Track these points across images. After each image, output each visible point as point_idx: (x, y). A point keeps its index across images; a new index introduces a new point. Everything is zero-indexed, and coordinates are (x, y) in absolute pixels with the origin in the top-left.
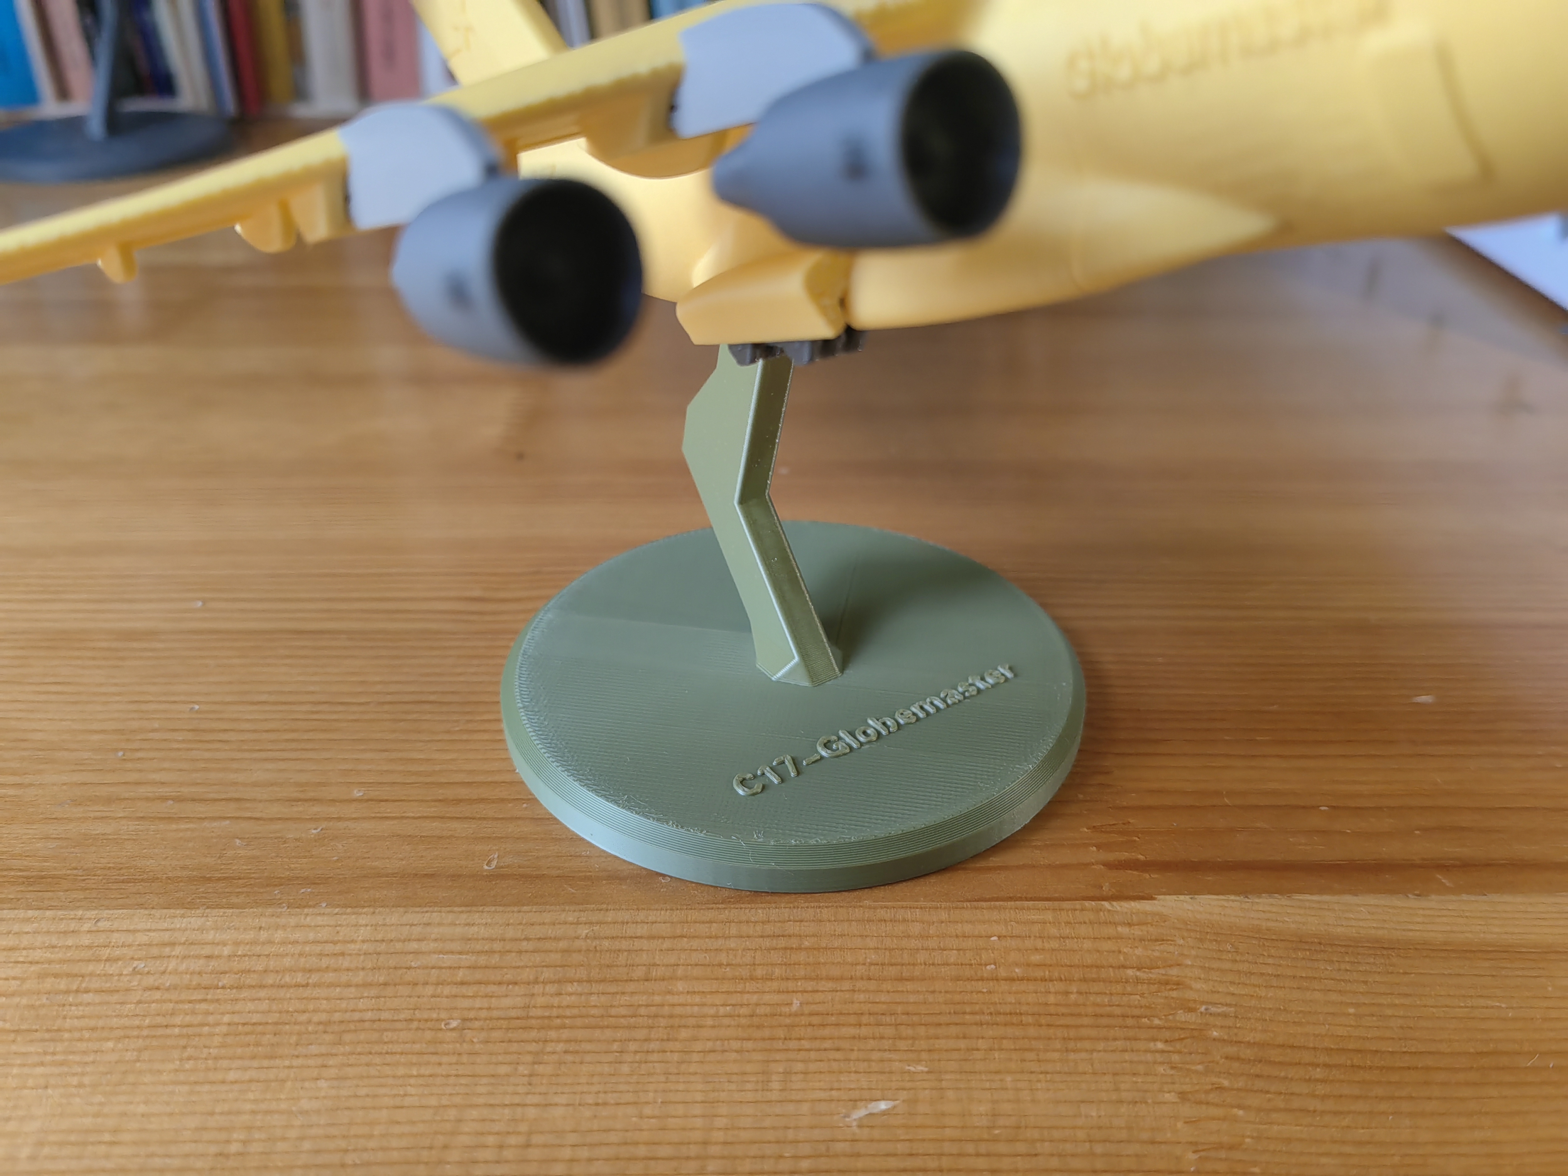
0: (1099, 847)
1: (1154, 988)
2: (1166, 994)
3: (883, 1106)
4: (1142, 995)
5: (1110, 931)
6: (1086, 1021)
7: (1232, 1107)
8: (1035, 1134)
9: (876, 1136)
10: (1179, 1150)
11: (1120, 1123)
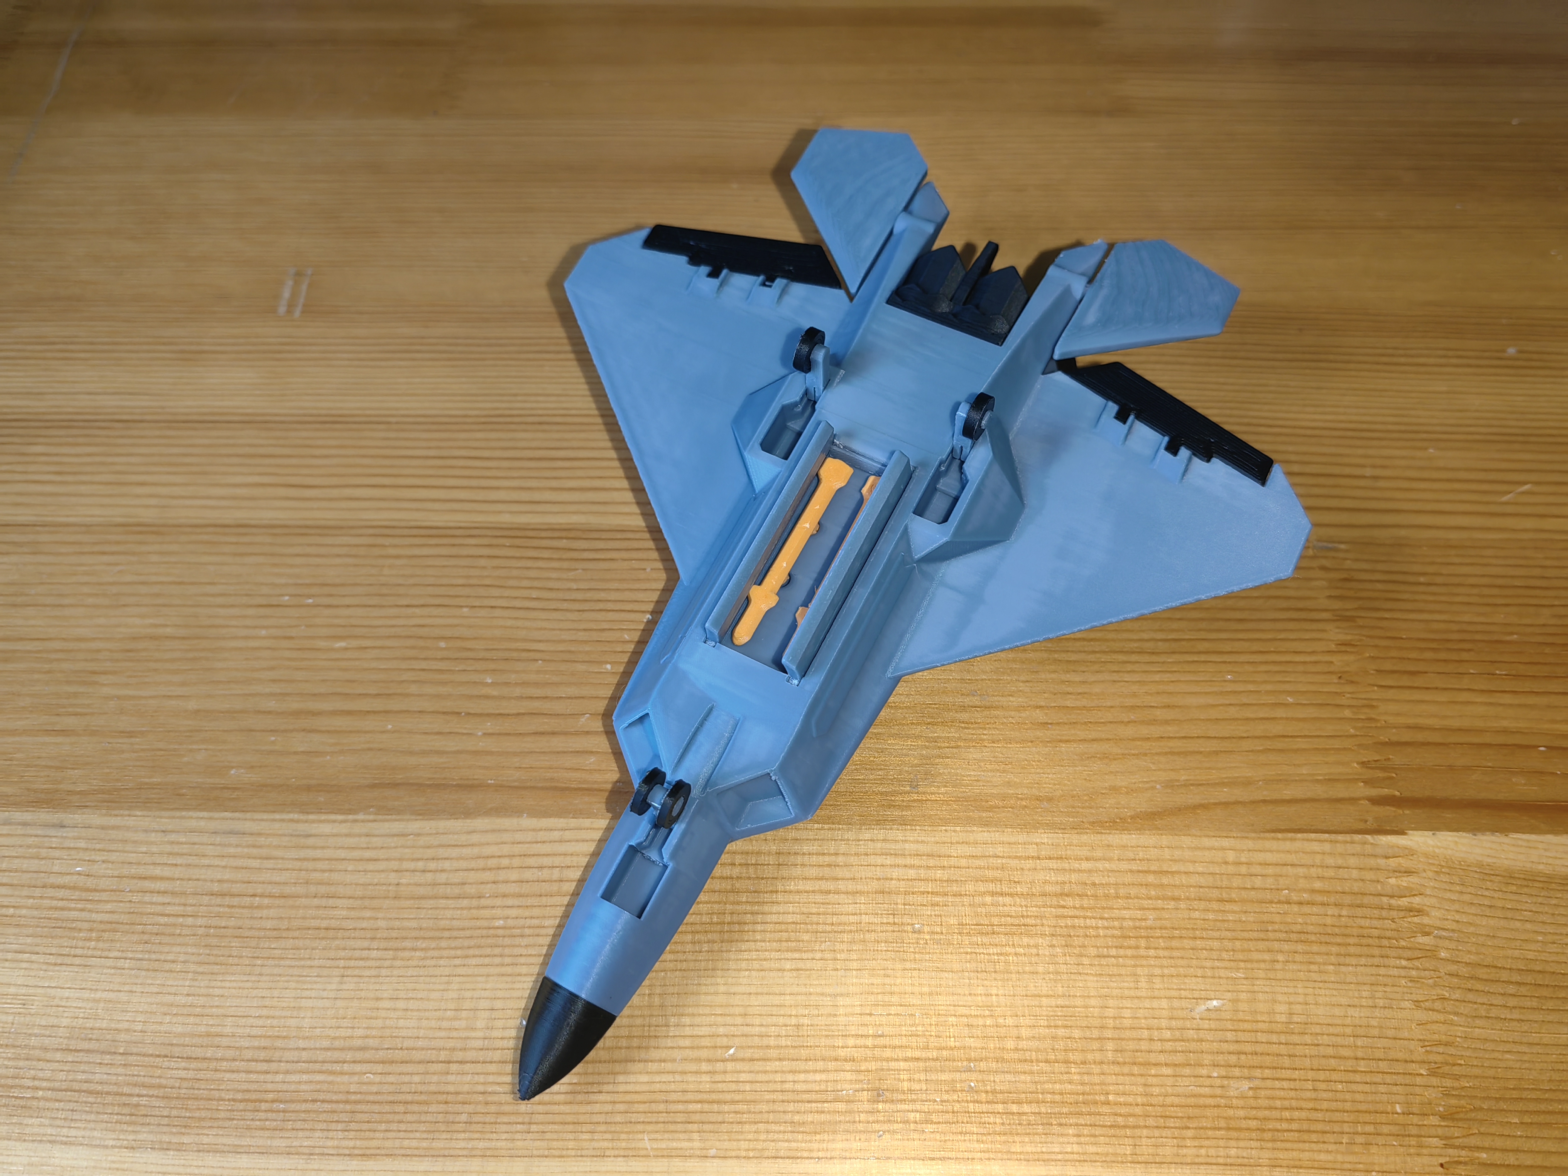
1: (1402, 914)
2: (1409, 920)
4: (1393, 920)
5: (1372, 862)
6: (1351, 940)
7: (1450, 1013)
8: (1317, 1029)
9: (1213, 1026)
10: (1412, 1045)
11: (1374, 1023)
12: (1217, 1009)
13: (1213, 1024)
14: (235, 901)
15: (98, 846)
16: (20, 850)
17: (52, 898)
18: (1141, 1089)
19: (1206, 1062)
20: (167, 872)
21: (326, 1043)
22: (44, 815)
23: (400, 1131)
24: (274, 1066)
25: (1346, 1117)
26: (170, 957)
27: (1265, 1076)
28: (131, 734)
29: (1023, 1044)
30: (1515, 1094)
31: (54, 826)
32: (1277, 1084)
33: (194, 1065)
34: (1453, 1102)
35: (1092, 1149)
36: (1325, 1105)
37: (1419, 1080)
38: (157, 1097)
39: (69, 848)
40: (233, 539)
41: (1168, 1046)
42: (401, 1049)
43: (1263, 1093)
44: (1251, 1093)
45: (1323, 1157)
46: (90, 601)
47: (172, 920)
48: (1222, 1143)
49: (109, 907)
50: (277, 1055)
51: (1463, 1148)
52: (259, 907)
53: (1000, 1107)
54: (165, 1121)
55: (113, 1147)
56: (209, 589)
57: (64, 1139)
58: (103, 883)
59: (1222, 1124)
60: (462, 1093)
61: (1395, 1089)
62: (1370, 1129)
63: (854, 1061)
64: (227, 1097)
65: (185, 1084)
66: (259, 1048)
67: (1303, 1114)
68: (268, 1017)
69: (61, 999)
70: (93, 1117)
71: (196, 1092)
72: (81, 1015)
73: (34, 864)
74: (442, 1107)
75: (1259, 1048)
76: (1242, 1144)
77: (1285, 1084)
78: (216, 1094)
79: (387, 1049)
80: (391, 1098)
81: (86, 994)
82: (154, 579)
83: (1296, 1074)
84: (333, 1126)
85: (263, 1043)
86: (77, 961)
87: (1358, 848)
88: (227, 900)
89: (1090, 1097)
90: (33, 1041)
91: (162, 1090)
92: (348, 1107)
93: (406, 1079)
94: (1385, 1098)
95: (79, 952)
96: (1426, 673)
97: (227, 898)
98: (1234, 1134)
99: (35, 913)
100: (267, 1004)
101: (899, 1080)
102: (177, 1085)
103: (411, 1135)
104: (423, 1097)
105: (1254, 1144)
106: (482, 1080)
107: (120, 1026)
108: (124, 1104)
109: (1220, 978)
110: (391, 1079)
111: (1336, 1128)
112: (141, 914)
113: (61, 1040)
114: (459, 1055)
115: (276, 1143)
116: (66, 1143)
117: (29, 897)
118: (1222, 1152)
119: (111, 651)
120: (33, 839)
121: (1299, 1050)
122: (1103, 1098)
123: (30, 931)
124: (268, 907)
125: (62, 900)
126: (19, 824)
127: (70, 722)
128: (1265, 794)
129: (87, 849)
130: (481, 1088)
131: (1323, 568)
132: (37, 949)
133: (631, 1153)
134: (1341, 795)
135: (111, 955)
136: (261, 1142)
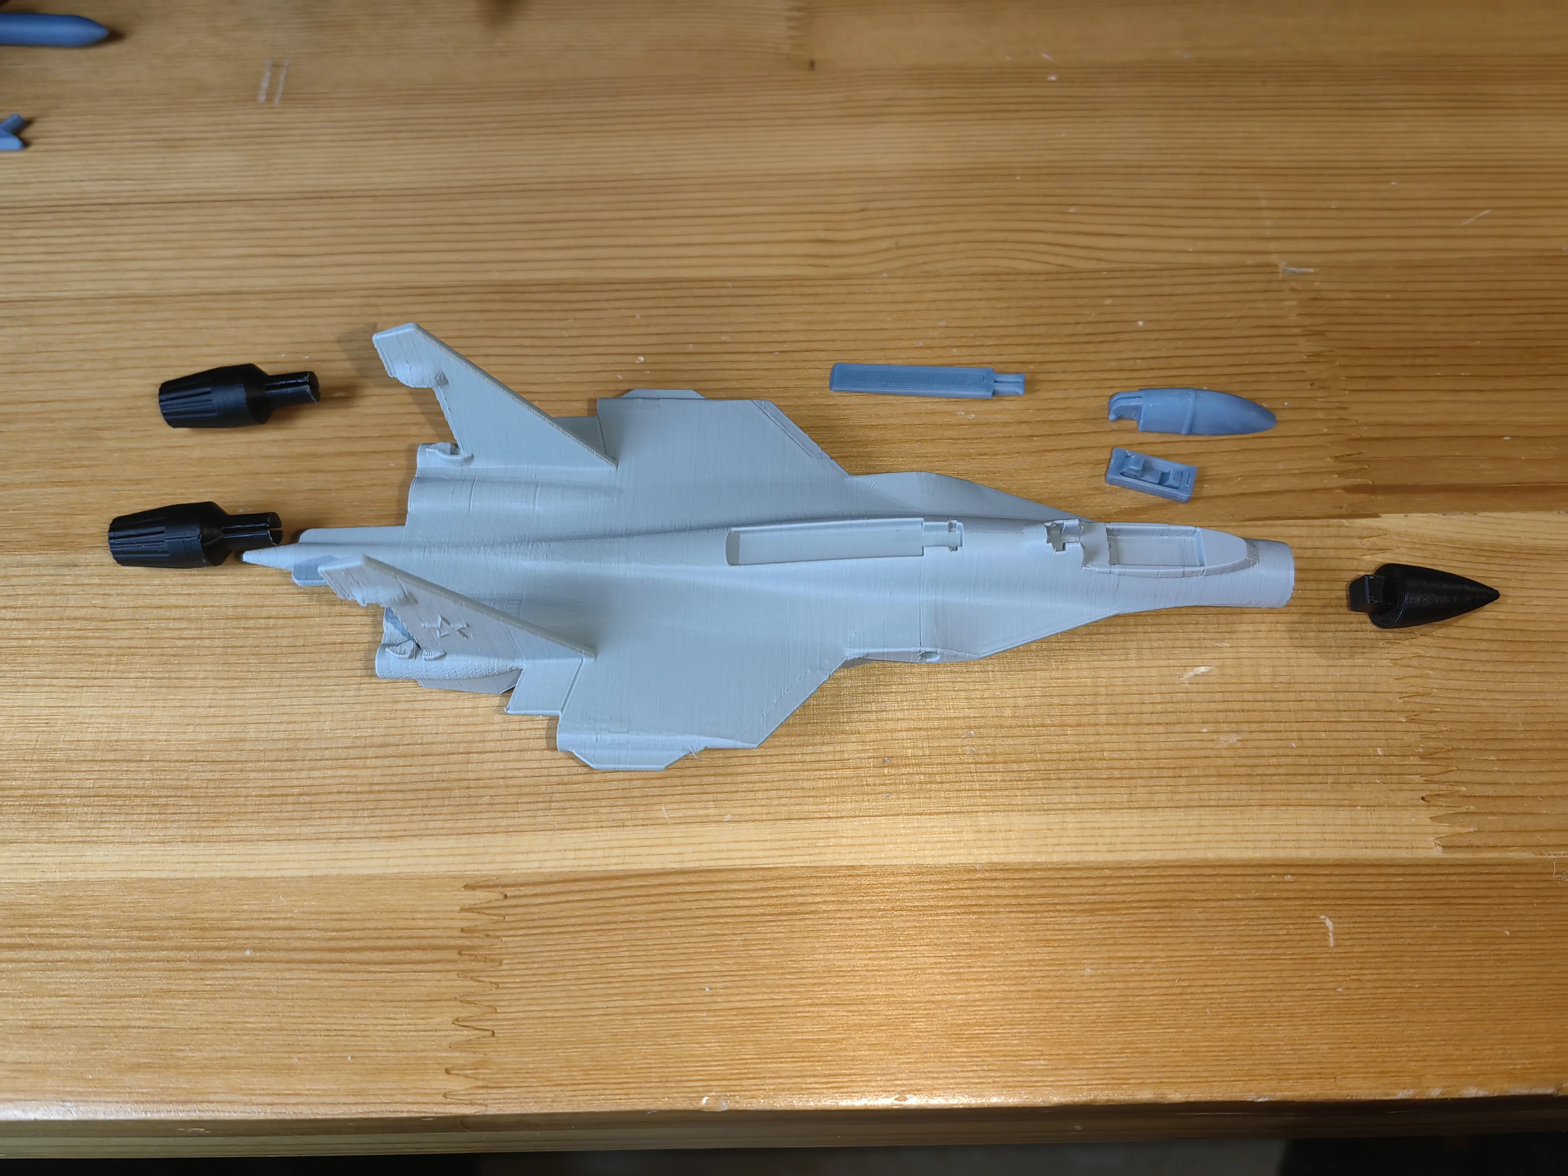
0: (1339, 474)
3: (1203, 669)
5: (1348, 542)
7: (1426, 668)
8: (1301, 687)
9: (1201, 690)
10: (1390, 697)
11: (1354, 679)
12: (1203, 675)
13: (1201, 688)
14: (251, 623)
15: (111, 582)
16: (34, 588)
17: (69, 629)
18: (1134, 746)
19: (1196, 720)
20: (182, 601)
21: (348, 742)
22: (56, 557)
23: (424, 815)
24: (299, 765)
25: (1330, 761)
26: (190, 675)
27: (1252, 729)
28: (137, 482)
29: (1020, 712)
30: (1491, 735)
31: (67, 566)
32: (1264, 736)
33: (220, 767)
34: (1432, 744)
35: (1090, 799)
36: (1310, 752)
37: (1398, 727)
38: (185, 797)
39: (83, 585)
40: (228, 305)
41: (1159, 708)
42: (421, 744)
43: (1251, 744)
44: (1239, 744)
45: (1309, 795)
46: (88, 365)
47: (189, 642)
48: (1213, 788)
49: (126, 634)
50: (300, 755)
51: (1443, 783)
52: (274, 627)
53: (1000, 767)
54: (195, 817)
55: (143, 843)
56: (206, 350)
57: (95, 839)
58: (119, 614)
59: (1213, 771)
60: (483, 779)
61: (1375, 735)
62: (1354, 770)
63: (859, 733)
64: (254, 794)
65: (212, 784)
66: (282, 750)
67: (1289, 760)
68: (289, 723)
69: (85, 717)
70: (123, 818)
71: (223, 790)
72: (106, 730)
73: (49, 600)
74: (464, 792)
75: (1246, 706)
76: (1232, 788)
77: (1272, 736)
78: (244, 792)
79: (408, 744)
80: (414, 787)
81: (109, 711)
82: (151, 343)
83: (1282, 726)
84: (360, 813)
85: (286, 745)
86: (97, 682)
87: (1333, 531)
88: (243, 623)
89: (1085, 755)
90: (58, 755)
91: (190, 791)
92: (372, 796)
93: (428, 769)
94: (1366, 743)
95: (98, 674)
96: (1394, 377)
97: (243, 621)
98: (1225, 780)
99: (54, 643)
100: (288, 711)
101: (903, 748)
102: (205, 785)
103: (436, 818)
104: (445, 785)
105: (1244, 787)
106: (502, 767)
107: (144, 737)
108: (153, 805)
109: (1206, 647)
110: (413, 770)
111: (1321, 770)
112: (159, 638)
113: (87, 752)
114: (478, 747)
115: (304, 830)
116: (96, 842)
117: (46, 629)
118: (1213, 796)
119: (112, 409)
120: (47, 578)
121: (1283, 706)
122: (1098, 755)
123: (49, 659)
124: (283, 627)
125: (79, 630)
126: (31, 565)
127: (77, 473)
128: (1244, 489)
129: (101, 584)
130: (501, 774)
131: (1293, 290)
132: (57, 674)
133: (648, 822)
134: (1315, 486)
135: (131, 675)
136: (290, 831)
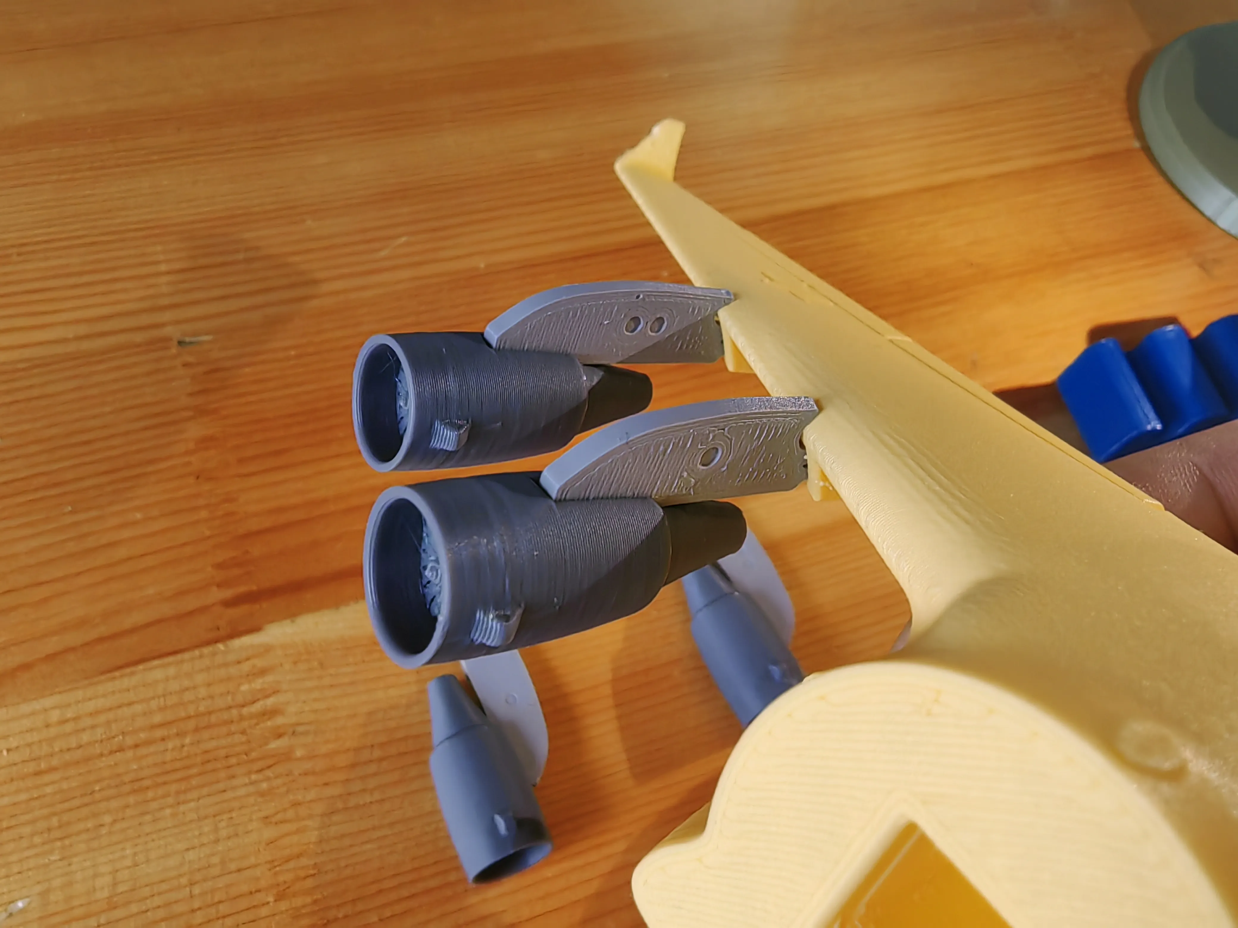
0: (219, 586)
3: (20, 904)
